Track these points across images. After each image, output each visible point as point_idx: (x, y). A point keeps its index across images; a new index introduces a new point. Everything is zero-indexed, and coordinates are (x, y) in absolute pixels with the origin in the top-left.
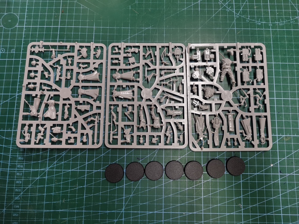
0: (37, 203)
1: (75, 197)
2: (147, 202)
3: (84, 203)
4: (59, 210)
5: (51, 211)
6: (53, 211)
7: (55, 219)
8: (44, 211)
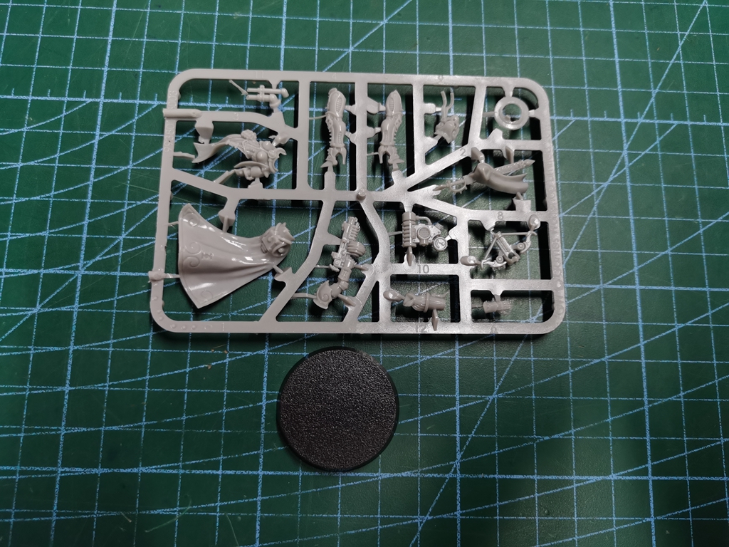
0: (26, 431)
1: (217, 401)
2: (573, 431)
3: (263, 431)
4: (137, 466)
5: (95, 471)
6: (106, 470)
7: (113, 514)
8: (60, 470)
